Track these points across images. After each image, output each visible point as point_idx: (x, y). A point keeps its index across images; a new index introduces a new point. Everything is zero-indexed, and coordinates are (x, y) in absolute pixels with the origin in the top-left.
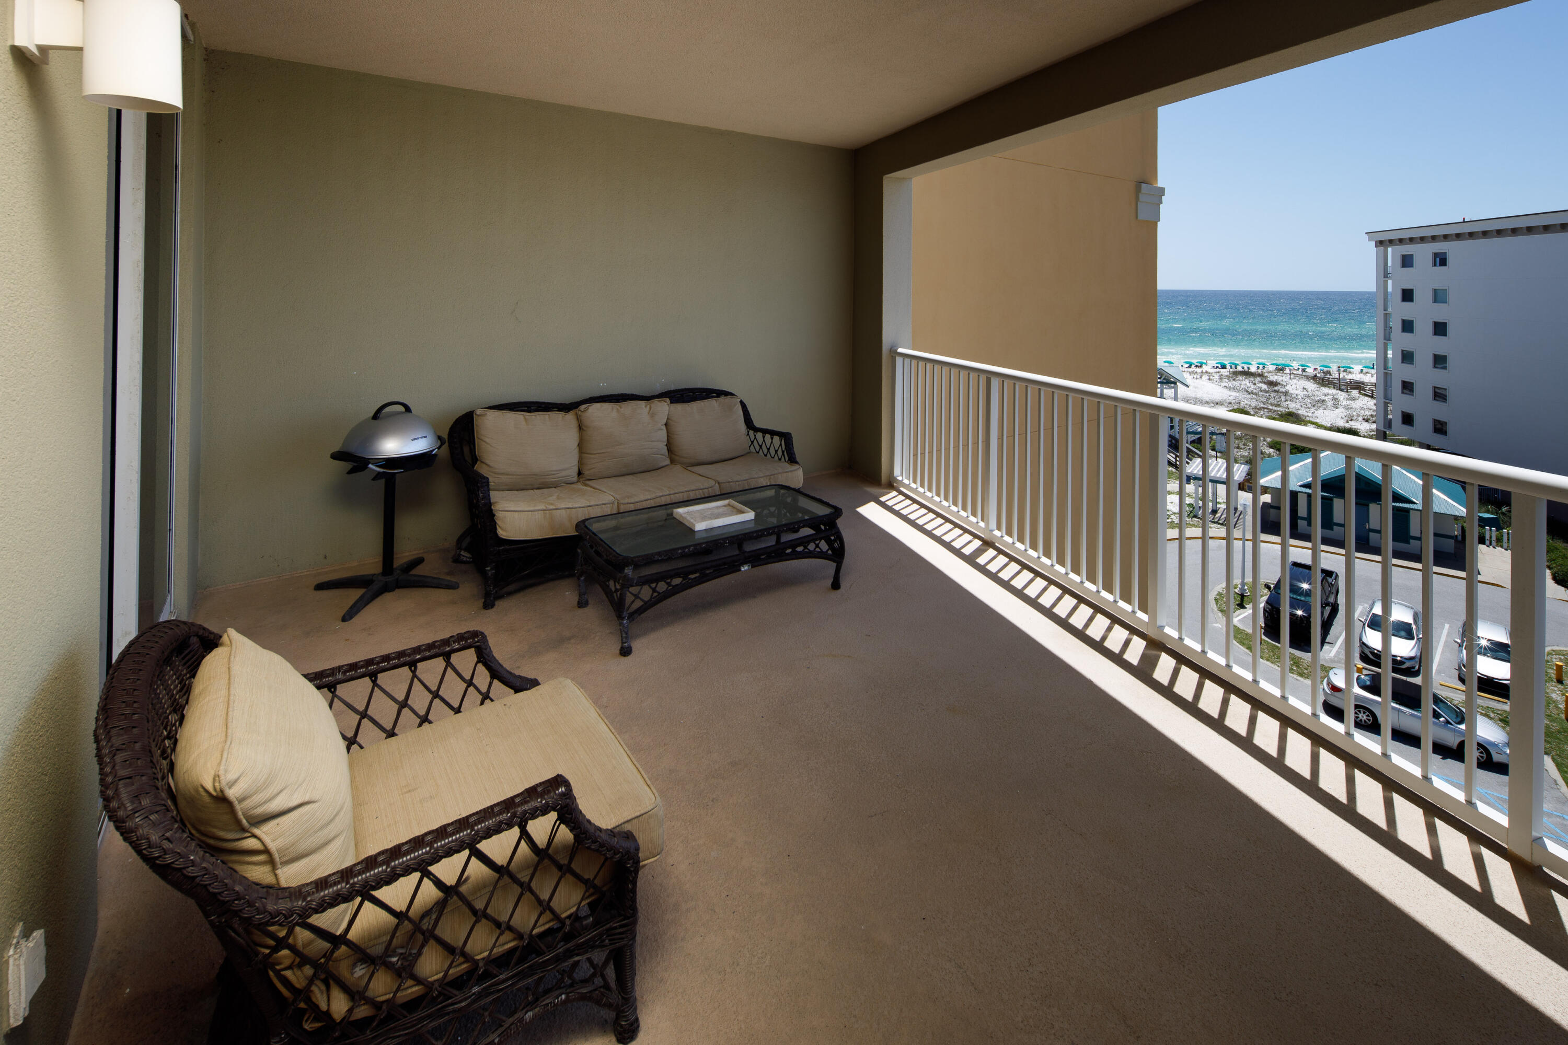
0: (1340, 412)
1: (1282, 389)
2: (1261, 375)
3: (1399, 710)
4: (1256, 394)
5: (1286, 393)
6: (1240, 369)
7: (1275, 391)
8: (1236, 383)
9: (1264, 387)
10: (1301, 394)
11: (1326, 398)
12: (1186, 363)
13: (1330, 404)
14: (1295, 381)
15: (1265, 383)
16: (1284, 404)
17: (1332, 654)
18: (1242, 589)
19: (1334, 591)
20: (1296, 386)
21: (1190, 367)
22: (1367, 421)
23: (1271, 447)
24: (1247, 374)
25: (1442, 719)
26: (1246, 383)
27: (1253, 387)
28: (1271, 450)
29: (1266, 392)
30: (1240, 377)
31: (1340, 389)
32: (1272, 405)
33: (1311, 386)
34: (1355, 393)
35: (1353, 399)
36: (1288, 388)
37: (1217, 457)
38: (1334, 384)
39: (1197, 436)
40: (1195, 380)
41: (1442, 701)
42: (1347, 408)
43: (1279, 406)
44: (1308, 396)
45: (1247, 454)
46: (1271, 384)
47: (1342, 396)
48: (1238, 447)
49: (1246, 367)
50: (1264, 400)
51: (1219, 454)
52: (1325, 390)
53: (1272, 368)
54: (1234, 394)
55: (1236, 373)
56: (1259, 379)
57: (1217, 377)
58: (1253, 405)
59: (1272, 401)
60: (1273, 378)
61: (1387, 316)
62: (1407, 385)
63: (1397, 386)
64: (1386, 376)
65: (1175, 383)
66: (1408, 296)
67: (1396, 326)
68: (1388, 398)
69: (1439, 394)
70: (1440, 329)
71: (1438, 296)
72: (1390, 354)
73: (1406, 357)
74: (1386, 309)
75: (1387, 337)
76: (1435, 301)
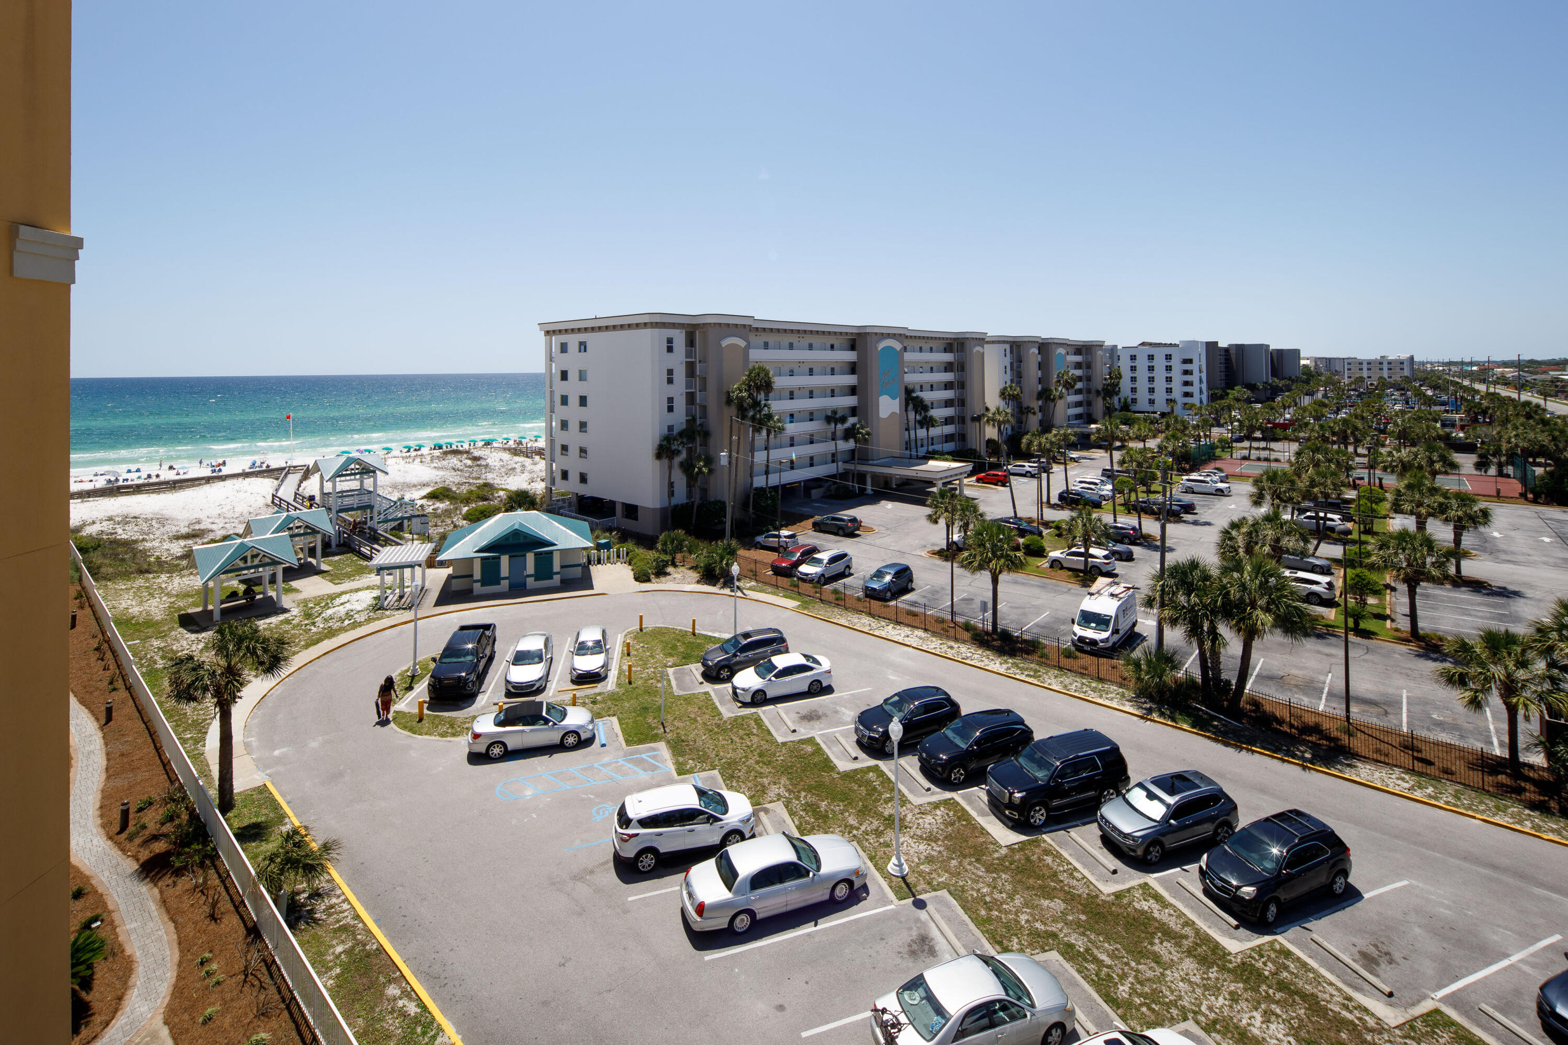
0: (526, 476)
1: (483, 463)
2: (467, 452)
3: (522, 731)
4: (461, 471)
5: (487, 466)
6: (454, 447)
7: (478, 465)
8: (445, 463)
9: (469, 462)
10: (498, 464)
11: (516, 466)
12: (405, 447)
13: (518, 470)
15: (470, 459)
16: (483, 477)
17: (483, 702)
18: (415, 670)
19: (491, 640)
20: (494, 458)
21: (408, 451)
22: (543, 480)
23: (464, 519)
24: (456, 452)
25: (551, 724)
26: (454, 461)
27: (459, 464)
28: (465, 522)
29: (470, 467)
30: (449, 456)
31: (527, 457)
32: (473, 478)
33: (506, 456)
34: (537, 458)
35: (535, 464)
36: (489, 461)
37: (413, 540)
38: (523, 452)
39: (397, 523)
40: (407, 465)
41: (553, 708)
42: (531, 472)
43: (479, 478)
44: (503, 466)
45: (442, 530)
46: (476, 459)
47: (527, 462)
48: (436, 526)
49: (459, 445)
50: (467, 475)
51: (415, 536)
52: (517, 459)
53: (481, 444)
54: (441, 473)
55: (446, 453)
56: (465, 456)
57: (429, 458)
58: (457, 481)
59: (474, 475)
60: (477, 453)
61: (552, 392)
62: (565, 448)
63: (558, 449)
64: (551, 442)
65: (374, 472)
66: (564, 375)
67: (558, 400)
68: (553, 460)
69: (583, 451)
70: (583, 401)
71: (582, 376)
72: (554, 424)
73: (564, 425)
74: (551, 387)
75: (552, 411)
76: (580, 380)
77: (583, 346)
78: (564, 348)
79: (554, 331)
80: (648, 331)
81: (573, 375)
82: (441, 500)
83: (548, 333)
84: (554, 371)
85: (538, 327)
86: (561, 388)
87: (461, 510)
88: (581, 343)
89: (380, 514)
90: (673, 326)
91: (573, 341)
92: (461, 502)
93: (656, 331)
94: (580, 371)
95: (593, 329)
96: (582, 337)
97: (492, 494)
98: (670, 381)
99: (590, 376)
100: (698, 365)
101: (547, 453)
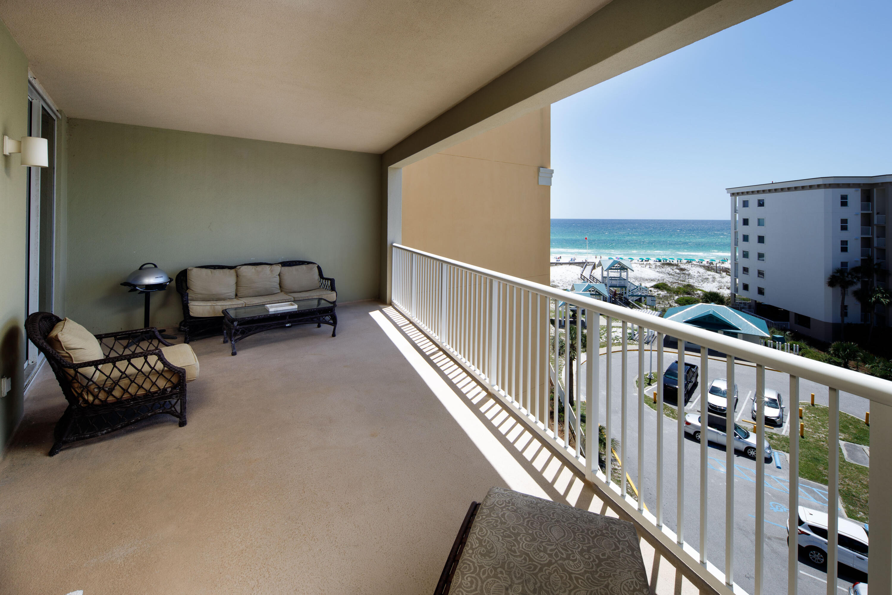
0: (716, 284)
1: (687, 273)
2: (677, 265)
3: (717, 433)
4: (673, 275)
5: (689, 275)
6: (668, 262)
7: (683, 273)
8: (663, 270)
9: (678, 271)
10: (696, 275)
11: (709, 277)
12: (640, 259)
13: (711, 280)
14: (694, 268)
15: (678, 269)
16: (687, 280)
17: (691, 407)
18: (650, 376)
19: (695, 375)
20: (694, 271)
22: (728, 289)
23: (676, 303)
24: (670, 264)
25: (737, 436)
26: (668, 269)
27: (672, 271)
28: (676, 304)
29: (678, 274)
30: (666, 266)
31: (717, 272)
32: (680, 281)
33: (702, 270)
34: (724, 274)
35: (723, 277)
36: (690, 272)
37: (647, 308)
38: (714, 269)
39: (638, 298)
40: (642, 268)
41: (739, 428)
42: (719, 282)
43: (684, 281)
44: (700, 276)
45: (663, 307)
46: (682, 270)
47: (717, 276)
48: (659, 303)
49: (671, 260)
50: (677, 278)
51: (648, 307)
52: (709, 273)
53: (685, 261)
54: (661, 275)
55: (664, 264)
56: (675, 267)
57: (654, 266)
58: (671, 281)
59: (681, 279)
60: (682, 266)
61: (736, 233)
62: (746, 270)
63: (740, 270)
64: (735, 264)
65: (627, 269)
66: (746, 222)
67: (740, 238)
68: (736, 276)
69: (761, 274)
70: (761, 239)
71: (760, 222)
72: (737, 254)
73: (746, 255)
74: (735, 229)
75: (736, 244)
76: (759, 225)
77: (761, 204)
78: (745, 204)
79: (738, 194)
80: (822, 191)
81: (753, 222)
82: (662, 290)
83: (733, 194)
84: (737, 219)
85: (726, 191)
86: (743, 230)
87: (674, 297)
88: (759, 201)
89: (629, 291)
90: (848, 186)
91: (753, 199)
92: (674, 293)
93: (830, 190)
94: (759, 220)
95: (770, 191)
96: (761, 196)
97: (693, 292)
98: (844, 228)
99: (766, 223)
100: (876, 217)
101: (732, 272)
